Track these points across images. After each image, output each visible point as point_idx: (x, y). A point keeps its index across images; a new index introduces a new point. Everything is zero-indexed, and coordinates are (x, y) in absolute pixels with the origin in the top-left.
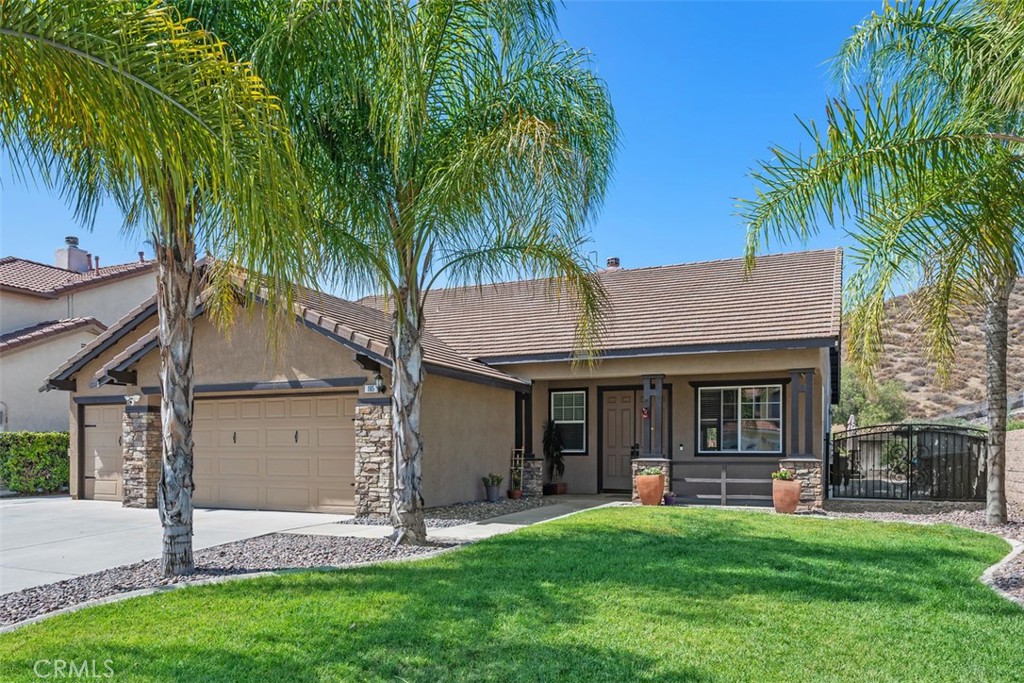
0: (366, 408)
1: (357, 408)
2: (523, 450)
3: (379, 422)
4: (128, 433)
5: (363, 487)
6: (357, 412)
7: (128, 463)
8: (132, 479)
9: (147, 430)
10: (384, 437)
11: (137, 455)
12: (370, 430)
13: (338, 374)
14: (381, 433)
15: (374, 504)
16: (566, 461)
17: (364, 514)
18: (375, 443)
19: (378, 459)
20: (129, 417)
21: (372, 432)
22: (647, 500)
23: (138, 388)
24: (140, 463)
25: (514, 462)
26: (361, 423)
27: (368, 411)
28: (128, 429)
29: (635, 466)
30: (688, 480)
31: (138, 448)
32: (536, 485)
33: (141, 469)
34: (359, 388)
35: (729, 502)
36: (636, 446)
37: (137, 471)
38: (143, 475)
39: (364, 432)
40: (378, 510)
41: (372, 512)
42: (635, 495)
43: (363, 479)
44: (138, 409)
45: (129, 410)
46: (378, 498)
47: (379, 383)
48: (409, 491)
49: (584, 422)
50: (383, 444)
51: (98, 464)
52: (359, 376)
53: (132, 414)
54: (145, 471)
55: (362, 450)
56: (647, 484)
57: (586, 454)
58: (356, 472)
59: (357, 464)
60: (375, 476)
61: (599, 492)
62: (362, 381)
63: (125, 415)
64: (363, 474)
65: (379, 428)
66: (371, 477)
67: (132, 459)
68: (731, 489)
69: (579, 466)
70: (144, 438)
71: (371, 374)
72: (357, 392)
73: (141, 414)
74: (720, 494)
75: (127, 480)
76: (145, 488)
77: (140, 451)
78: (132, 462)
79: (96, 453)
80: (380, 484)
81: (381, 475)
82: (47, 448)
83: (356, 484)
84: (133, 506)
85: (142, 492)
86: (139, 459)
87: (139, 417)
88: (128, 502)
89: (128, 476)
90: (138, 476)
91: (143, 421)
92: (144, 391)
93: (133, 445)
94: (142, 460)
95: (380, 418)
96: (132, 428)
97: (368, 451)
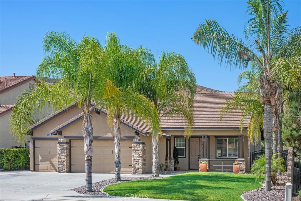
0: (135, 145)
1: (133, 145)
2: (169, 156)
3: (139, 149)
4: (59, 150)
5: (134, 166)
6: (133, 146)
7: (59, 159)
8: (61, 164)
9: (66, 149)
10: (140, 153)
11: (62, 157)
12: (136, 151)
13: (127, 135)
14: (139, 152)
15: (137, 171)
16: (179, 160)
17: (135, 173)
18: (138, 154)
19: (139, 158)
20: (60, 145)
21: (137, 151)
22: (203, 171)
23: (63, 136)
25: (166, 160)
26: (134, 149)
27: (136, 146)
28: (59, 149)
29: (200, 161)
30: (214, 165)
31: (63, 155)
32: (172, 167)
33: (64, 161)
34: (133, 139)
35: (224, 171)
36: (200, 155)
37: (63, 162)
38: (65, 163)
39: (135, 151)
40: (139, 172)
41: (137, 173)
42: (200, 170)
43: (134, 164)
44: (63, 143)
45: (59, 143)
46: (139, 169)
47: (139, 138)
48: (157, 165)
49: (184, 147)
50: (140, 154)
51: (40, 158)
52: (133, 136)
53: (60, 144)
54: (66, 162)
55: (134, 156)
56: (203, 166)
57: (185, 158)
58: (133, 161)
59: (133, 160)
60: (138, 163)
61: (189, 170)
62: (134, 137)
63: (58, 145)
64: (134, 162)
65: (139, 150)
66: (137, 163)
67: (61, 158)
68: (224, 168)
69: (183, 161)
70: (65, 152)
71: (137, 136)
72: (132, 140)
73: (64, 144)
74: (221, 169)
75: (59, 165)
76: (66, 167)
78: (61, 159)
79: (40, 156)
80: (139, 165)
81: (139, 163)
82: (14, 154)
83: (133, 165)
84: (61, 173)
85: (64, 168)
86: (63, 158)
87: (63, 145)
88: (59, 171)
89: (59, 163)
90: (63, 163)
91: (65, 147)
92: (65, 137)
93: (61, 154)
94: (64, 158)
95: (139, 147)
96: (61, 148)
97: (136, 156)
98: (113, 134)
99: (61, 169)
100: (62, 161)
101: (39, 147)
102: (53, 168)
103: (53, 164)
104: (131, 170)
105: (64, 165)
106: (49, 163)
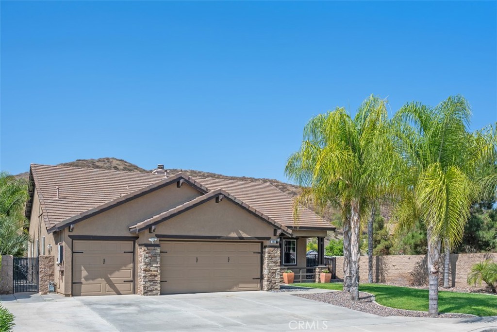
3: (276, 254)
4: (146, 258)
5: (270, 279)
6: (267, 250)
7: (146, 273)
8: (149, 281)
11: (152, 268)
13: (259, 235)
14: (277, 259)
15: (274, 285)
18: (274, 262)
19: (276, 268)
20: (147, 249)
21: (273, 258)
23: (154, 234)
24: (155, 273)
26: (269, 255)
27: (272, 250)
28: (146, 255)
31: (154, 265)
33: (156, 276)
37: (153, 277)
39: (270, 258)
40: (276, 287)
41: (273, 288)
43: (270, 276)
44: (153, 246)
45: (147, 245)
46: (275, 283)
50: (278, 263)
51: (84, 273)
52: (268, 237)
53: (149, 248)
55: (269, 265)
58: (267, 273)
59: (268, 270)
63: (145, 248)
64: (270, 274)
65: (276, 257)
66: (273, 275)
70: (158, 260)
73: (155, 248)
74: (300, 279)
76: (159, 285)
77: (156, 267)
78: (150, 272)
79: (83, 268)
80: (276, 277)
81: (276, 274)
83: (267, 278)
84: (150, 295)
85: (156, 287)
86: (155, 271)
87: (154, 249)
88: (147, 293)
89: (147, 280)
90: (154, 279)
91: (157, 252)
92: (157, 236)
93: (150, 264)
94: (157, 271)
95: (276, 253)
96: (150, 255)
97: (272, 265)
98: (238, 233)
99: (149, 288)
101: (82, 253)
102: (111, 290)
103: (111, 281)
104: (255, 285)
105: (155, 282)
106: (103, 279)
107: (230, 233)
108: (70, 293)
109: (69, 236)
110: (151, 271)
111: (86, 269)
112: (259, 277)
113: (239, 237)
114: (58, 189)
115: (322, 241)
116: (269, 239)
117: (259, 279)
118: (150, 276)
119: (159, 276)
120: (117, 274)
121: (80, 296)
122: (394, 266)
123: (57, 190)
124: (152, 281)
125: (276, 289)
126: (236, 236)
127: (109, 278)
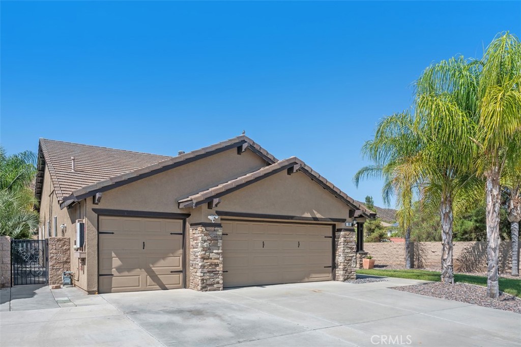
1: (343, 232)
3: (352, 239)
4: (205, 241)
5: (346, 268)
6: (343, 234)
7: (205, 261)
8: (209, 272)
10: (354, 245)
11: (212, 256)
14: (352, 244)
15: (350, 275)
17: (346, 279)
18: (350, 248)
19: (352, 255)
20: (206, 230)
21: (349, 243)
23: (213, 211)
24: (216, 261)
26: (345, 239)
27: (348, 234)
28: (205, 238)
31: (214, 251)
33: (217, 265)
34: (344, 223)
37: (214, 267)
38: (219, 268)
39: (346, 244)
40: (352, 277)
41: (349, 278)
43: (346, 264)
45: (205, 225)
46: (351, 272)
50: (353, 249)
51: (116, 262)
52: (343, 218)
53: (208, 228)
55: (345, 251)
58: (343, 260)
60: (350, 262)
63: (203, 228)
64: (346, 262)
65: (352, 242)
70: (219, 244)
71: (348, 218)
73: (216, 228)
76: (221, 277)
77: (217, 253)
78: (209, 261)
79: (113, 255)
80: (352, 266)
81: (352, 262)
83: (343, 267)
84: (210, 290)
85: (217, 280)
86: (216, 259)
87: (214, 231)
88: (205, 287)
89: (205, 270)
90: (214, 270)
91: (218, 233)
92: (218, 213)
93: (209, 249)
94: (218, 259)
95: (352, 237)
96: (209, 238)
97: (347, 251)
98: (312, 213)
99: (208, 281)
100: (211, 265)
101: (113, 233)
102: (154, 283)
103: (153, 272)
104: (327, 275)
105: (216, 273)
106: (143, 270)
107: (304, 213)
108: (96, 289)
109: (94, 210)
110: (211, 259)
111: (118, 256)
112: (331, 265)
113: (313, 218)
114: (74, 160)
115: (361, 227)
116: (344, 221)
117: (330, 267)
118: (210, 265)
119: (221, 266)
120: (162, 262)
121: (111, 292)
122: (434, 252)
123: (72, 162)
124: (213, 271)
125: (352, 278)
126: (310, 216)
127: (151, 268)
